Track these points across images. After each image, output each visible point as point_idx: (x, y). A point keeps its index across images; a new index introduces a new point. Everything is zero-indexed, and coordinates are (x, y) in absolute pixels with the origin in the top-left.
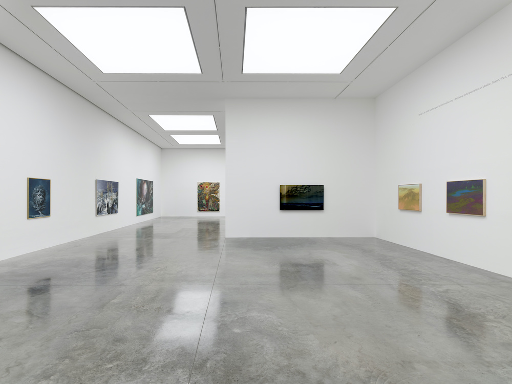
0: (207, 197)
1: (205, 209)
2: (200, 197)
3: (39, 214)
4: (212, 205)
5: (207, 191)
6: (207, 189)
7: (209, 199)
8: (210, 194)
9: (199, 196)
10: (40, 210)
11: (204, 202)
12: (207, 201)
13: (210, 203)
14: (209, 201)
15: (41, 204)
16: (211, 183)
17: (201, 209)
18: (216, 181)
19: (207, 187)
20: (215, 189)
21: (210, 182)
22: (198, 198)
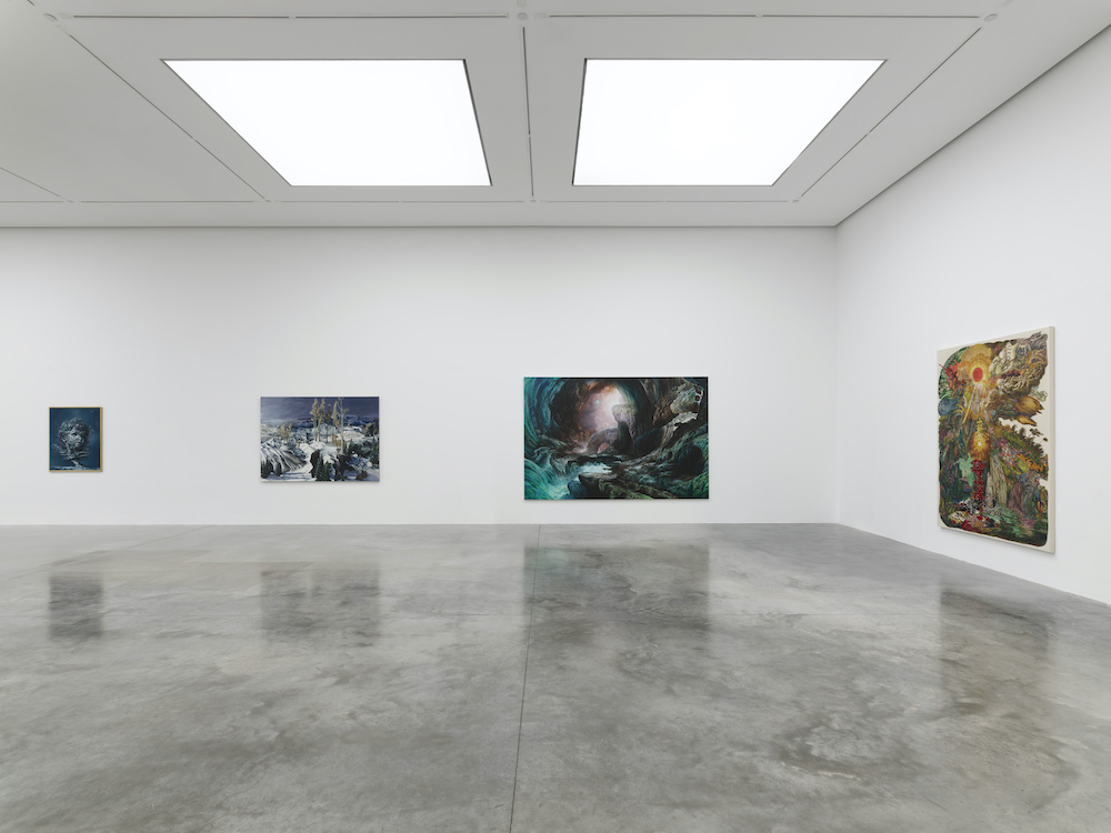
0: (980, 442)
1: (972, 519)
2: (950, 436)
3: (74, 465)
4: (1003, 495)
5: (978, 399)
6: (980, 385)
7: (988, 453)
8: (995, 423)
9: (943, 431)
10: (76, 459)
11: (966, 468)
12: (982, 469)
13: (995, 483)
14: (988, 466)
15: (78, 449)
16: (996, 347)
17: (953, 516)
18: (1022, 329)
19: (978, 374)
20: (1021, 381)
21: (993, 339)
22: (942, 447)
